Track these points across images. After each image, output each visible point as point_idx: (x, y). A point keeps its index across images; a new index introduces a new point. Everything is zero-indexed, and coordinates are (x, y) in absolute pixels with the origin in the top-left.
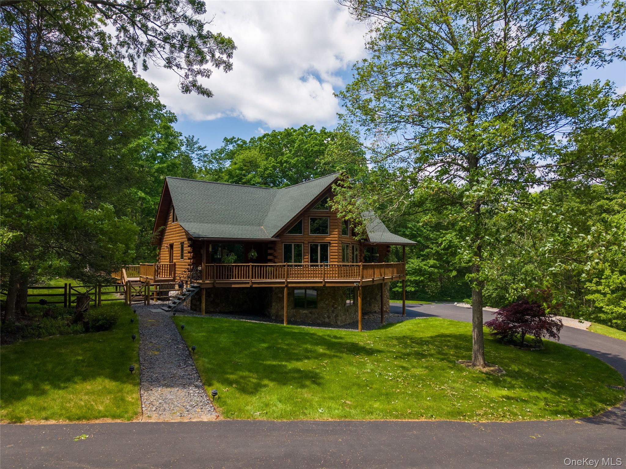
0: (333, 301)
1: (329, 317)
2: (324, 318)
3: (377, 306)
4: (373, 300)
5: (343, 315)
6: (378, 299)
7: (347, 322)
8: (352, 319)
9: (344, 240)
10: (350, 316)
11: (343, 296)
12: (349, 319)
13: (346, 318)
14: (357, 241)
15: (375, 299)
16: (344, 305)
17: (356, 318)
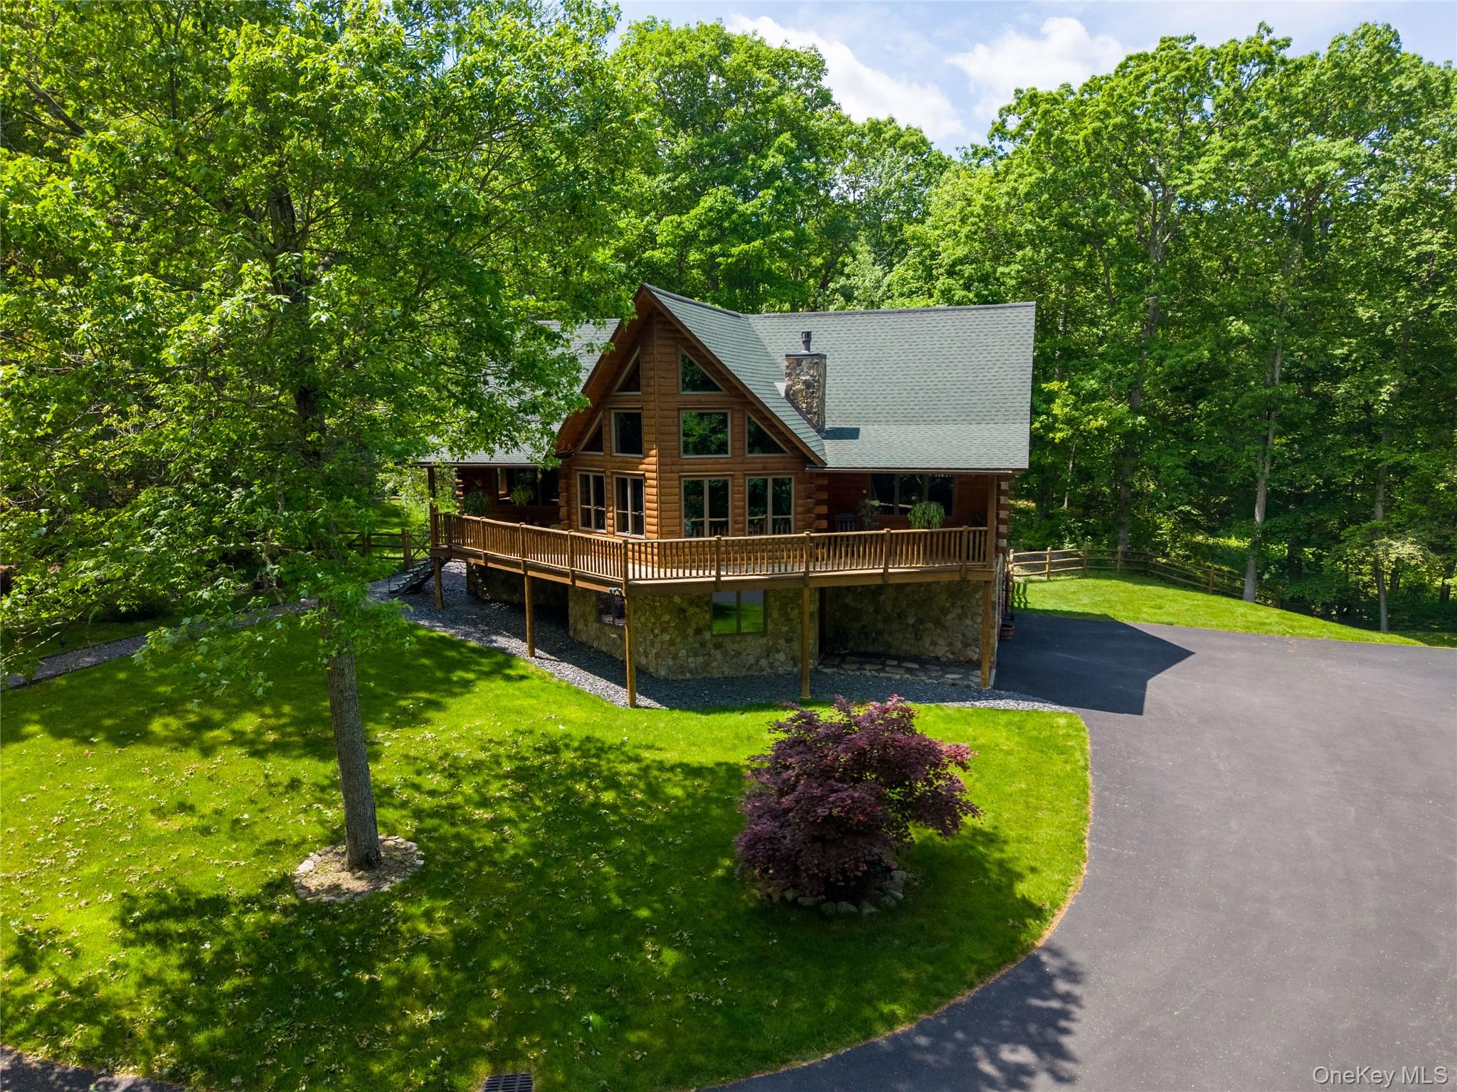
3: (941, 642)
5: (688, 656)
6: (947, 624)
7: (716, 674)
8: (749, 669)
9: (697, 467)
10: (735, 660)
11: (692, 610)
12: (730, 667)
13: (707, 664)
14: (781, 465)
15: (938, 623)
16: (698, 632)
17: (771, 666)
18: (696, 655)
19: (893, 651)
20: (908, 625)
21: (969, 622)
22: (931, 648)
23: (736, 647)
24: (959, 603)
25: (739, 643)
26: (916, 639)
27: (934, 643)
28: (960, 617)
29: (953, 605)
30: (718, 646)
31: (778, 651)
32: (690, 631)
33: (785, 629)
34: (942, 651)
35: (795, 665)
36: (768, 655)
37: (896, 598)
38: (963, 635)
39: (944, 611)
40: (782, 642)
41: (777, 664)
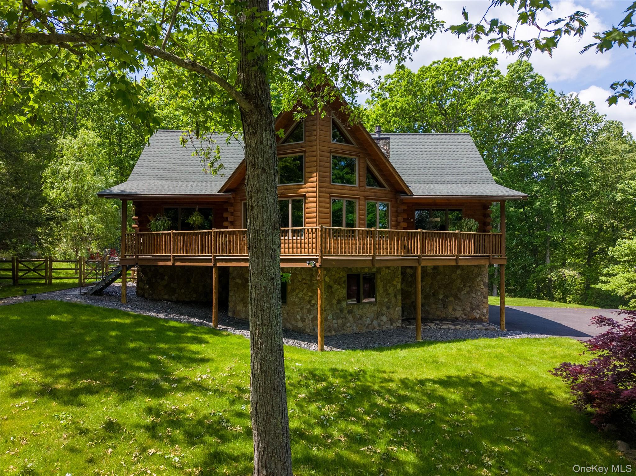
0: (310, 294)
1: (303, 320)
2: (296, 320)
3: (459, 308)
4: (452, 299)
5: (333, 319)
6: (462, 298)
7: (349, 331)
8: (367, 327)
9: (340, 191)
10: (360, 321)
11: (336, 287)
12: (357, 326)
13: (344, 325)
14: (384, 195)
15: (456, 297)
16: (339, 302)
17: (379, 325)
18: (338, 318)
19: (431, 317)
20: (439, 299)
21: (474, 295)
22: (453, 313)
23: (360, 312)
24: (468, 285)
25: (362, 309)
26: (444, 307)
27: (454, 310)
28: (468, 293)
29: (464, 286)
30: (350, 312)
31: (383, 315)
32: (335, 302)
33: (386, 300)
34: (459, 314)
35: (391, 324)
36: (377, 318)
37: (432, 283)
38: (471, 303)
39: (460, 290)
40: (384, 308)
41: (382, 323)
